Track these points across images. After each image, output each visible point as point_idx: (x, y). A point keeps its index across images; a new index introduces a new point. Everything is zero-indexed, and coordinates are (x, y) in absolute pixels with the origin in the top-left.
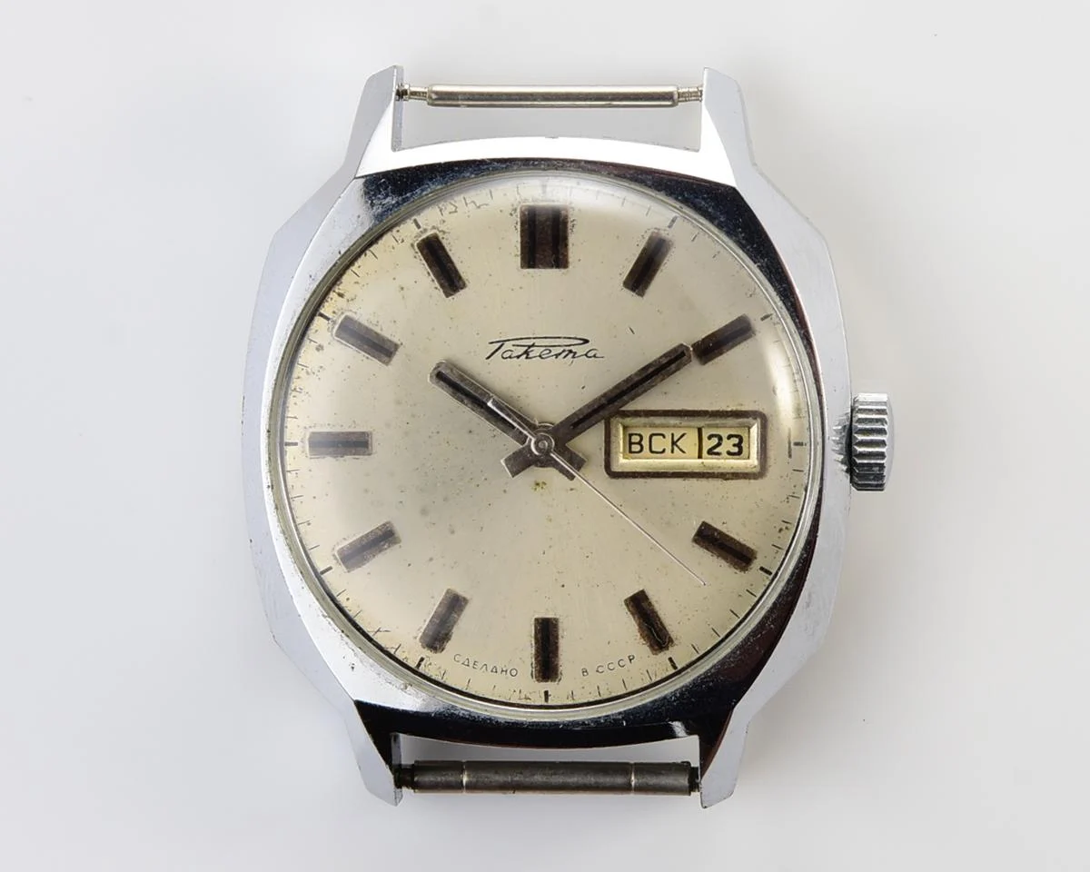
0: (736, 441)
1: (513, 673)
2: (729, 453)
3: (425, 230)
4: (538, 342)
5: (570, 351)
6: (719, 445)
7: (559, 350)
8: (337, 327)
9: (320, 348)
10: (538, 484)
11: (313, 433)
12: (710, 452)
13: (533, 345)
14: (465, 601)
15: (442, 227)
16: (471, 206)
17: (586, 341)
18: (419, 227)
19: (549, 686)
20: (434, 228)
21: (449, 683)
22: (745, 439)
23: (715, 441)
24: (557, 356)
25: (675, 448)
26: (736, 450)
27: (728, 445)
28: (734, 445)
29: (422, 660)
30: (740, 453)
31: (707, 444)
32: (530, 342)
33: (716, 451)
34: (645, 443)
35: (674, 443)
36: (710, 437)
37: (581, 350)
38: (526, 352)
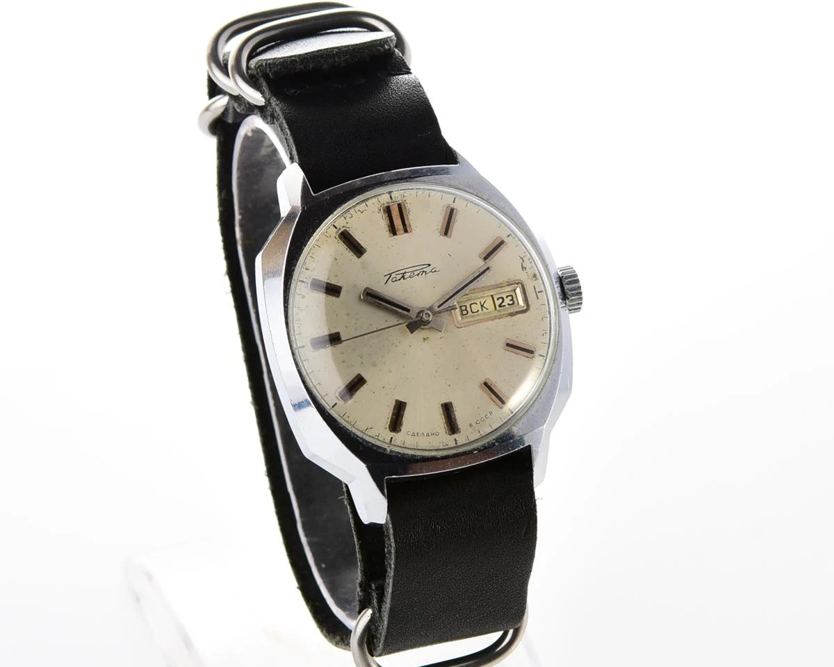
0: (510, 298)
1: (437, 434)
2: (509, 304)
3: (340, 229)
4: (407, 270)
5: (423, 272)
6: (503, 301)
7: (418, 272)
8: (309, 285)
9: (303, 297)
10: (425, 339)
11: (312, 339)
12: (500, 306)
13: (405, 272)
14: (405, 403)
15: (348, 226)
16: (358, 212)
17: (429, 265)
18: (336, 228)
19: (455, 436)
20: (343, 227)
21: (407, 446)
22: (514, 296)
23: (501, 300)
24: (418, 275)
25: (484, 309)
26: (511, 302)
27: (507, 301)
28: (511, 300)
29: (392, 438)
30: (513, 303)
31: (497, 303)
32: (403, 271)
33: (503, 304)
34: (469, 309)
35: (482, 306)
36: (498, 299)
37: (427, 270)
38: (403, 277)
